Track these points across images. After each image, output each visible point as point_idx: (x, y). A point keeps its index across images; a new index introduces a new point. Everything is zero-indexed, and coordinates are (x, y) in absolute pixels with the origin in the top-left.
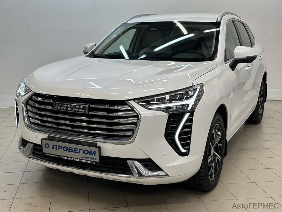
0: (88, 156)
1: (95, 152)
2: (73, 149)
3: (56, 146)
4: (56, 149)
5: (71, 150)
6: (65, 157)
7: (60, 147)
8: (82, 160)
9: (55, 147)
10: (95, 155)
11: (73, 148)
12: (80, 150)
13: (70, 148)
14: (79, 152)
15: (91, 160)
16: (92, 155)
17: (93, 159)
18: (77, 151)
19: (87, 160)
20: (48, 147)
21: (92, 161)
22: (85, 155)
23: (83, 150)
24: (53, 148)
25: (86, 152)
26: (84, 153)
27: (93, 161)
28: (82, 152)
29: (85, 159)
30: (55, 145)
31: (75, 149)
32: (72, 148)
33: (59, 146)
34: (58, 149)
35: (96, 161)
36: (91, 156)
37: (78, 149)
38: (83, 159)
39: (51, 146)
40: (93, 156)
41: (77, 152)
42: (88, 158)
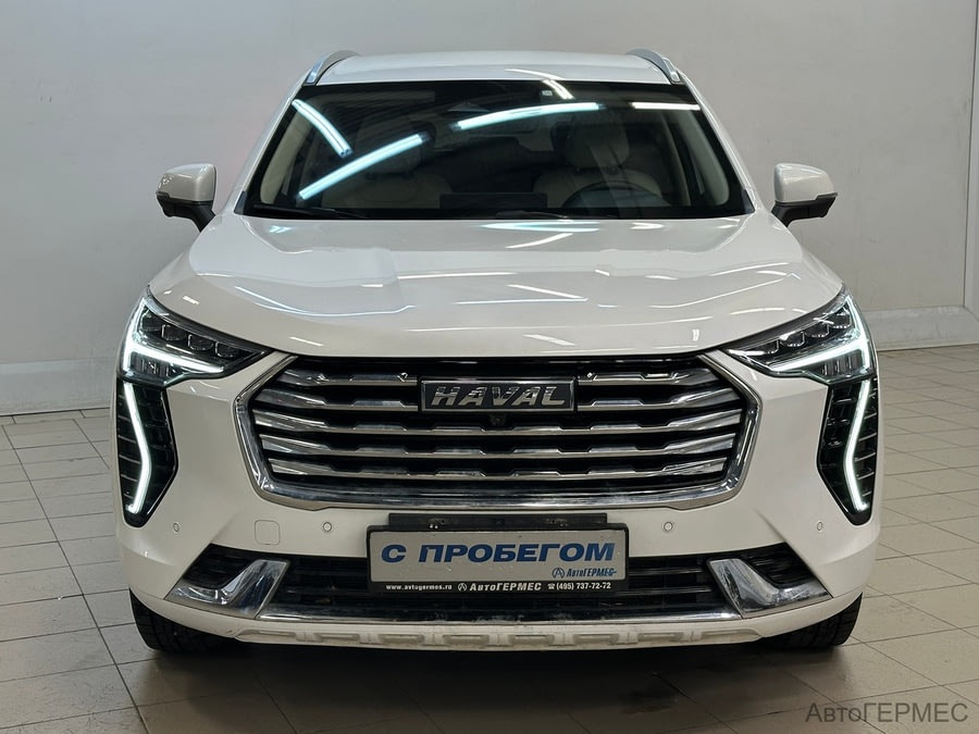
0: (581, 564)
1: (609, 548)
2: (516, 551)
3: (439, 548)
4: (437, 559)
5: (505, 553)
6: (478, 583)
7: (456, 550)
8: (555, 582)
9: (431, 553)
10: (609, 558)
11: (517, 548)
12: (545, 548)
13: (499, 548)
14: (543, 558)
15: (595, 577)
16: (598, 558)
17: (600, 572)
18: (533, 553)
19: (575, 582)
20: (399, 558)
21: (596, 582)
22: (566, 566)
23: (558, 546)
24: (423, 558)
25: (572, 552)
26: (564, 556)
27: (600, 582)
28: (553, 554)
29: (565, 578)
30: (432, 547)
31: (523, 548)
32: (514, 546)
33: (450, 548)
34: (448, 559)
35: (613, 578)
36: (593, 564)
37: (537, 546)
38: (558, 578)
39: (413, 553)
40: (603, 564)
41: (534, 559)
42: (582, 573)
